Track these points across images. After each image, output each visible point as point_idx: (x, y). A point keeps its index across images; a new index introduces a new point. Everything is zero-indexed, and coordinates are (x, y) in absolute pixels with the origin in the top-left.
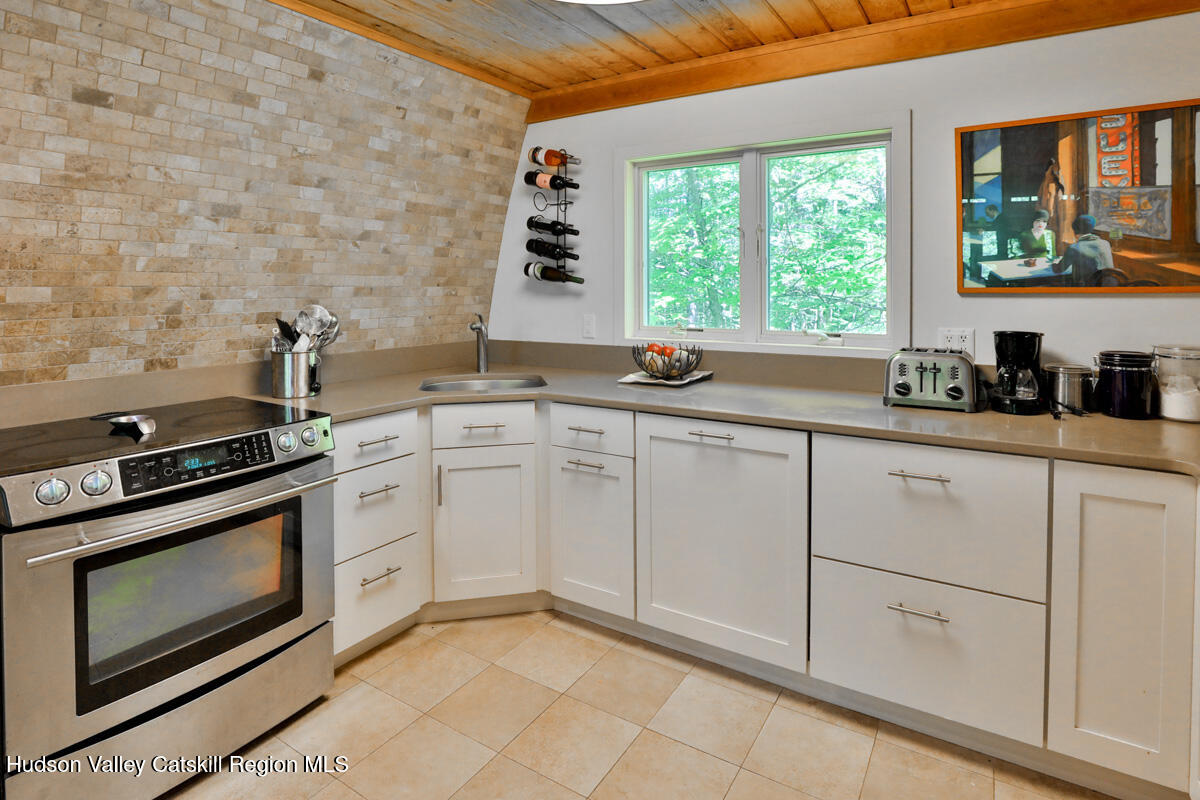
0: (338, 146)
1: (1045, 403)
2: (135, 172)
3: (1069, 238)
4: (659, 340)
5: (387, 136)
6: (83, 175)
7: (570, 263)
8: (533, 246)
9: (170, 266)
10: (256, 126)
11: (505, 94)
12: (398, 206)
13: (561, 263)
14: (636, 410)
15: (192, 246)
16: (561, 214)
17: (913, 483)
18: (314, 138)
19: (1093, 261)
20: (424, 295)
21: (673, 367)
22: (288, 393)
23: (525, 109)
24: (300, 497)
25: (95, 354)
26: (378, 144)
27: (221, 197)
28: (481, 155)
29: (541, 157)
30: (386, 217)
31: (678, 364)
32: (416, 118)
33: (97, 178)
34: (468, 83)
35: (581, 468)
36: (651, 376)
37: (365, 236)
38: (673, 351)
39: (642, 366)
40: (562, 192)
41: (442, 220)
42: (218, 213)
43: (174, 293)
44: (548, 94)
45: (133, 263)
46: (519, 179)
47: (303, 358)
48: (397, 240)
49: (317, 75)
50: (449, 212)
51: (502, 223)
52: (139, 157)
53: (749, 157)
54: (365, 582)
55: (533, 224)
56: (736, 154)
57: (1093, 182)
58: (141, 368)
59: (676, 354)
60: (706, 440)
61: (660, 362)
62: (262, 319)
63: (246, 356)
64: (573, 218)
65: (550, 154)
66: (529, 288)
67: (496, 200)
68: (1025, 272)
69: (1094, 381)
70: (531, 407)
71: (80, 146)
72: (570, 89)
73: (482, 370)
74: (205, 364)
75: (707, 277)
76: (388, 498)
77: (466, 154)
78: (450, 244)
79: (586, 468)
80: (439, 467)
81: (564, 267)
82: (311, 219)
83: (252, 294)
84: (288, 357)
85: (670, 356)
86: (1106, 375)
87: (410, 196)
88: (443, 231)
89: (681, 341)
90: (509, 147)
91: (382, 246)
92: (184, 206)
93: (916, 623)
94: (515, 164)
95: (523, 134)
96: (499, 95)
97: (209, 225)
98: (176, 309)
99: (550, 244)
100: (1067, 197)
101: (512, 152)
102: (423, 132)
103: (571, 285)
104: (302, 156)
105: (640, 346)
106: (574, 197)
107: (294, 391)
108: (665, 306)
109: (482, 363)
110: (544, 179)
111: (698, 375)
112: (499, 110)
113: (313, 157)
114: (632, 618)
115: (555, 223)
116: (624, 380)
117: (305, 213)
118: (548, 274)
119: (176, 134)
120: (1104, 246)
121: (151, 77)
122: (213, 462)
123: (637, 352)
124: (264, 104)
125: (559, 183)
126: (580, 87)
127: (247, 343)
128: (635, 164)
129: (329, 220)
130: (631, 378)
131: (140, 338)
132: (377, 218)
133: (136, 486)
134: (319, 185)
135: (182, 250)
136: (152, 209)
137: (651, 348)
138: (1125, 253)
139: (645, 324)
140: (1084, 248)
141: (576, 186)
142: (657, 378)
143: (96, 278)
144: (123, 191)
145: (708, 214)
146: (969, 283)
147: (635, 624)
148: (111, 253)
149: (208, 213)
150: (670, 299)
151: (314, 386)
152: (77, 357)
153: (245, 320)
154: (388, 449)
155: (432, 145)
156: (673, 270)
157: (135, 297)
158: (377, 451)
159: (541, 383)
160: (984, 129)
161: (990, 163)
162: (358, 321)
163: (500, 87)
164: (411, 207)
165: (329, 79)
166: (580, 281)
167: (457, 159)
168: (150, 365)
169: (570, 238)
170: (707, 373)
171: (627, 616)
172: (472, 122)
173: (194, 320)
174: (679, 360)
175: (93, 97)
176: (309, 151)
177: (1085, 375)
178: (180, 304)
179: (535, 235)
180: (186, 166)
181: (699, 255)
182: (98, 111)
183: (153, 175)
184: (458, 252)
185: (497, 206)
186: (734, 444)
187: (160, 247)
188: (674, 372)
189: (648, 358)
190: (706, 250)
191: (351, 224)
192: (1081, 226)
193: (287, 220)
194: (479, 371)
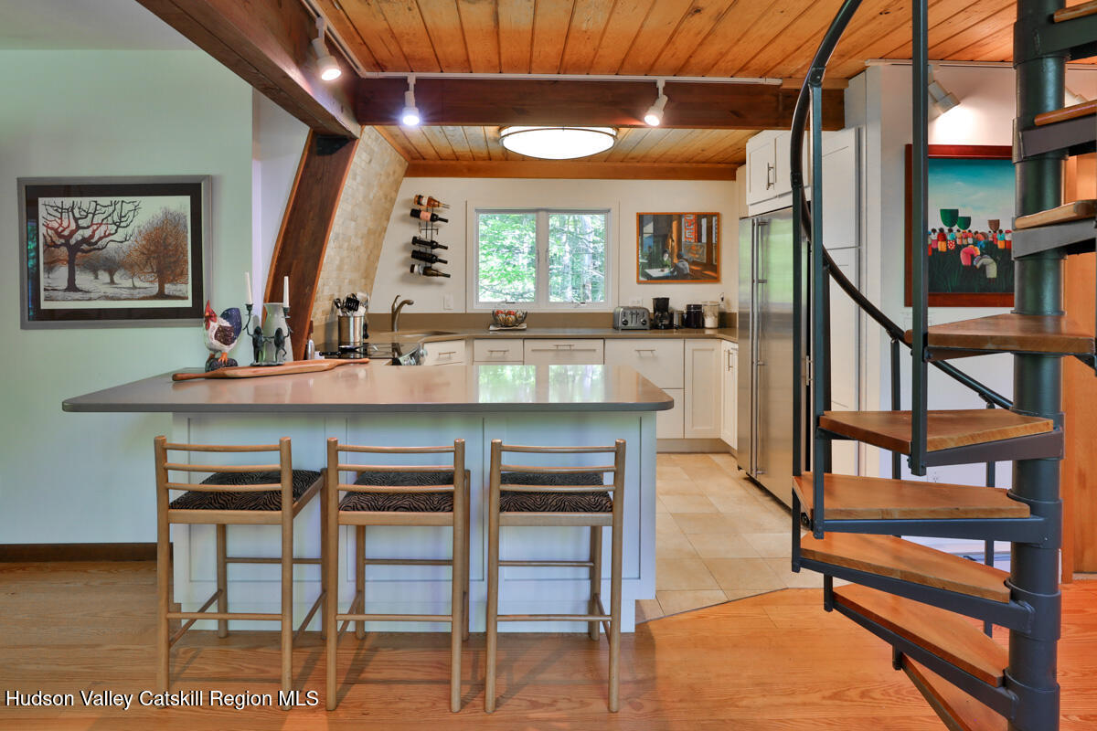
1: (670, 326)
3: (675, 261)
8: (416, 255)
14: (524, 339)
16: (434, 236)
18: (361, 194)
19: (683, 270)
23: (405, 168)
29: (423, 201)
32: (382, 179)
41: (373, 237)
44: (422, 162)
50: (375, 233)
51: (384, 238)
53: (539, 213)
55: (415, 241)
57: (683, 240)
62: (331, 297)
64: (441, 238)
65: (429, 201)
66: (413, 280)
68: (661, 274)
69: (686, 316)
73: (395, 330)
78: (371, 252)
84: (352, 319)
86: (689, 313)
88: (372, 246)
90: (396, 192)
94: (395, 201)
96: (402, 162)
99: (426, 254)
100: (675, 244)
109: (395, 326)
110: (426, 215)
118: (427, 271)
120: (687, 265)
125: (433, 218)
126: (446, 162)
130: (494, 328)
137: (499, 312)
138: (693, 267)
140: (680, 265)
141: (443, 220)
146: (641, 279)
151: (366, 336)
153: (327, 298)
160: (647, 214)
161: (649, 228)
166: (447, 276)
177: (682, 313)
179: (417, 248)
184: (372, 257)
185: (385, 228)
186: (572, 348)
191: (356, 243)
192: (680, 257)
194: (393, 330)
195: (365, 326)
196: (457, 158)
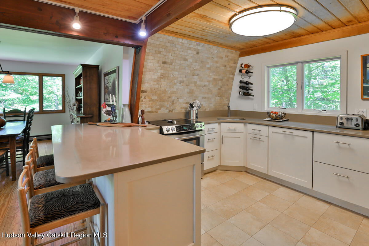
0: (201, 67)
2: (169, 75)
4: (274, 111)
5: (209, 64)
6: (162, 76)
7: (250, 91)
8: (241, 87)
9: (173, 92)
10: (187, 65)
11: (234, 51)
12: (211, 79)
13: (248, 91)
14: (269, 126)
15: (176, 89)
16: (248, 80)
17: (341, 145)
18: (196, 66)
20: (216, 99)
21: (278, 117)
22: (192, 118)
23: (239, 54)
24: (199, 137)
25: (162, 109)
26: (208, 66)
27: (181, 79)
28: (228, 66)
29: (243, 66)
30: (209, 81)
31: (279, 116)
32: (216, 59)
33: (164, 77)
34: (226, 50)
35: (255, 138)
36: (272, 119)
37: (205, 86)
38: (278, 113)
39: (270, 117)
40: (248, 74)
41: (220, 82)
42: (181, 82)
43: (173, 98)
44: (244, 50)
45: (168, 92)
46: (237, 71)
47: (195, 111)
48: (211, 87)
49: (198, 53)
50: (221, 80)
51: (233, 82)
52: (170, 73)
53: (299, 64)
54: (209, 157)
55: (241, 82)
56: (296, 63)
58: (168, 112)
59: (279, 114)
60: (286, 133)
61: (274, 116)
62: (187, 103)
63: (183, 111)
64: (251, 80)
65: (246, 65)
66: (239, 97)
67: (231, 76)
70: (243, 124)
71: (162, 71)
72: (250, 49)
73: (229, 116)
74: (177, 112)
75: (288, 94)
76: (213, 141)
77: (225, 66)
78: (221, 87)
79: (256, 138)
80: (223, 136)
81: (249, 92)
82: (195, 83)
83: (185, 98)
84: (192, 111)
85: (277, 114)
87: (213, 77)
88: (220, 84)
89: (280, 112)
90: (235, 64)
91: (208, 88)
92: (176, 81)
93: (341, 178)
94: (236, 67)
95: (238, 60)
96: (233, 52)
97: (179, 84)
98: (173, 101)
99: (245, 87)
101: (235, 65)
102: (217, 62)
103: (251, 97)
104: (194, 70)
105: (269, 112)
106: (251, 75)
107: (193, 117)
108: (274, 102)
109: (229, 115)
110: (244, 71)
111: (285, 119)
112: (233, 55)
113: (196, 70)
114: (267, 174)
115: (247, 82)
116: (265, 120)
117: (195, 81)
118: (245, 94)
119: (175, 68)
121: (172, 58)
122: (187, 128)
123: (268, 113)
124: (189, 60)
125: (248, 72)
126: (253, 48)
127: (184, 108)
128: (267, 67)
129: (198, 83)
130: (267, 119)
131: (168, 106)
132: (207, 82)
133: (178, 130)
134: (197, 76)
135: (175, 90)
136: (171, 82)
137: (272, 112)
139: (270, 107)
141: (252, 73)
142: (273, 119)
143: (163, 95)
144: (168, 79)
145: (289, 75)
146: (365, 97)
147: (268, 175)
148: (165, 90)
149: (179, 82)
150: (276, 100)
151: (197, 118)
152: (159, 109)
153: (184, 103)
154: (213, 130)
155: (218, 65)
156: (277, 92)
157: (168, 98)
158: (210, 131)
159: (244, 119)
162: (203, 104)
163: (233, 50)
164: (214, 79)
165: (200, 53)
166: (253, 96)
167: (223, 68)
168: (169, 111)
169: (250, 85)
170: (287, 119)
171: (266, 173)
172: (227, 59)
173: (176, 103)
174: (279, 115)
175: (165, 63)
176: (196, 69)
178: (174, 100)
179: (242, 85)
180: (176, 73)
181: (285, 88)
182: (165, 65)
183: (172, 76)
184: (223, 89)
185: (231, 78)
187: (172, 89)
188: (278, 118)
189: (271, 115)
190: (288, 86)
191: (203, 84)
193: (191, 83)
194: (228, 117)
195: (197, 114)
196: (255, 46)
